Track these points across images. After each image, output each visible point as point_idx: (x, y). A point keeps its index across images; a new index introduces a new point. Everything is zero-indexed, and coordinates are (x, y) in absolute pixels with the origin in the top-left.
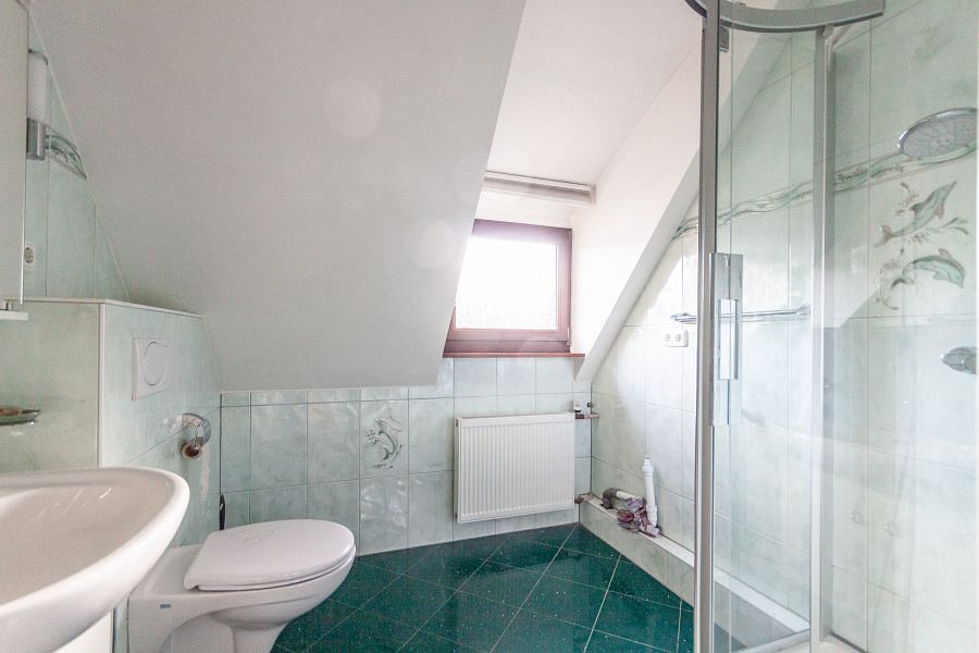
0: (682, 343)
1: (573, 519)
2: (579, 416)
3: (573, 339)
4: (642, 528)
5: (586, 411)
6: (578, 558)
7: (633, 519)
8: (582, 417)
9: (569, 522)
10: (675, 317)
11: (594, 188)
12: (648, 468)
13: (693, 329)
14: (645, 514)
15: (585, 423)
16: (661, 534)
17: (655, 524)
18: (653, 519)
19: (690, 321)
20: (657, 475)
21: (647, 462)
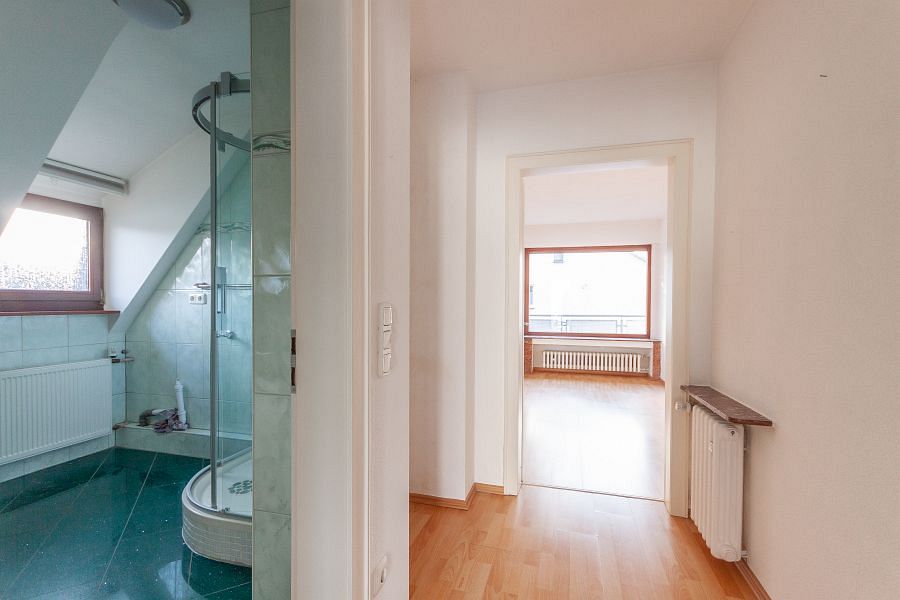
0: (202, 302)
1: (110, 444)
2: (115, 361)
3: (107, 300)
4: (175, 427)
5: (121, 356)
6: (115, 473)
7: (167, 424)
8: (118, 361)
9: (106, 447)
10: (197, 285)
11: (127, 182)
12: (179, 386)
13: (208, 293)
14: (177, 418)
15: (121, 366)
16: (189, 428)
17: (184, 422)
18: (183, 419)
19: (206, 288)
20: (185, 391)
21: (178, 382)
